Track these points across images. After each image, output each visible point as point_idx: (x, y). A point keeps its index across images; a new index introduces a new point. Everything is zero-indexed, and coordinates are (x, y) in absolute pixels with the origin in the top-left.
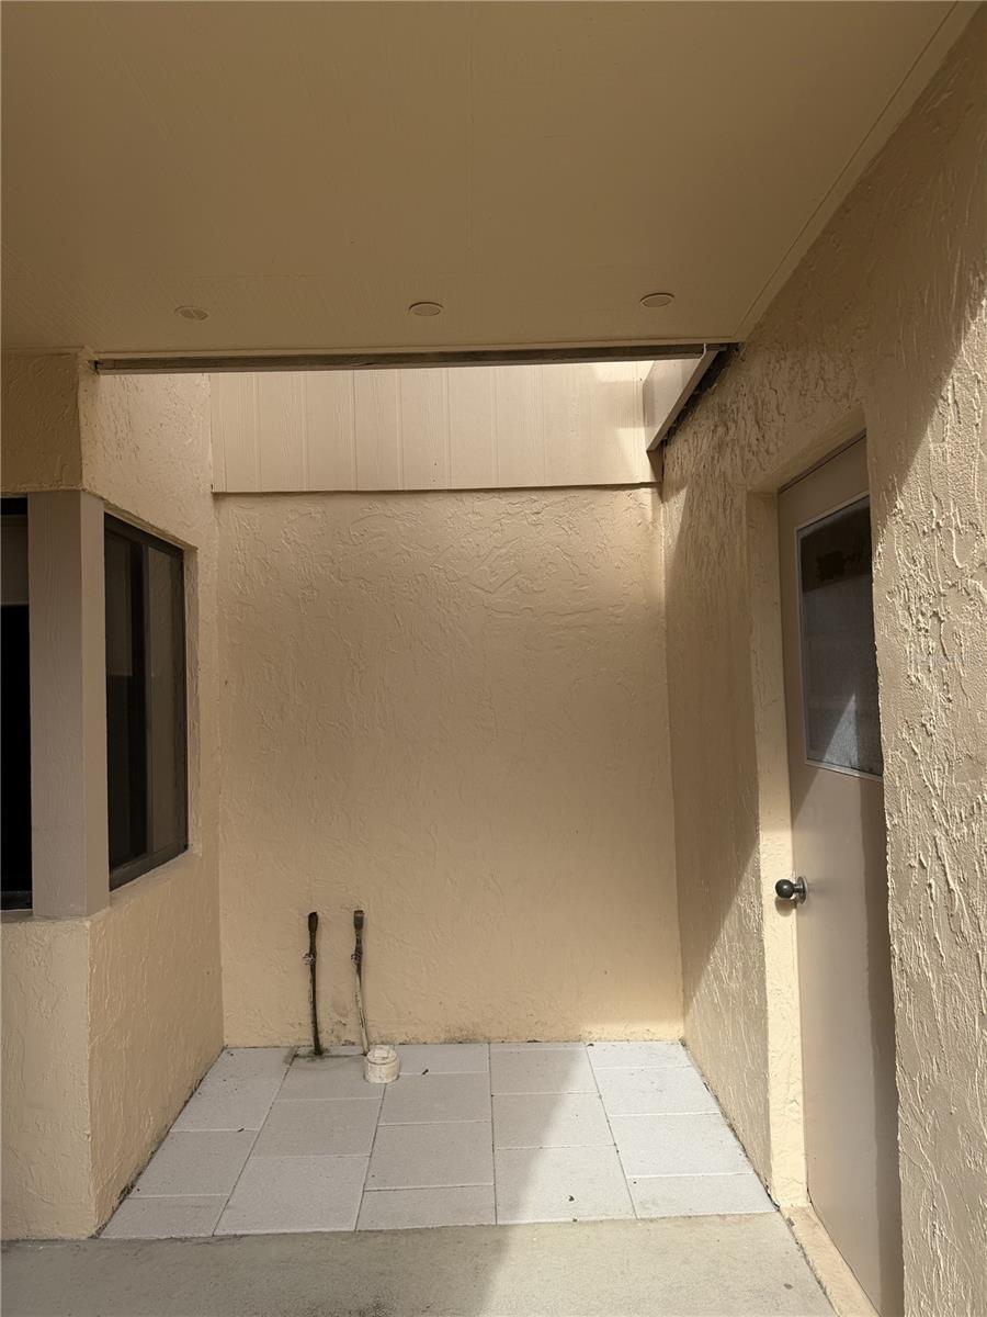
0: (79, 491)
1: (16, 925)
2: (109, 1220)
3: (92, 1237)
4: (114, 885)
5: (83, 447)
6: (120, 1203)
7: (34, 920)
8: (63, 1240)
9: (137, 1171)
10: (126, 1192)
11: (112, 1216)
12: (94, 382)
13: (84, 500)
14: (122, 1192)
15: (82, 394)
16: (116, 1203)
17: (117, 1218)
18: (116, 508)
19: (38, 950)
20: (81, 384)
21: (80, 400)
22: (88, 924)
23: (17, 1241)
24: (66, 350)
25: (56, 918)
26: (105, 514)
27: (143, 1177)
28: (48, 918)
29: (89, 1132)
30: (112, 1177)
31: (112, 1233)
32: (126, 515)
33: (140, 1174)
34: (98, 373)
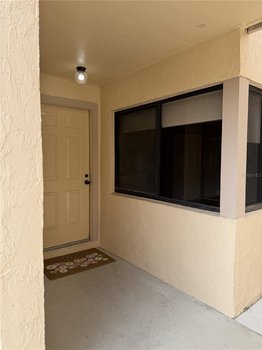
0: (239, 77)
1: (215, 217)
2: (239, 315)
3: (233, 318)
4: (247, 211)
5: (241, 60)
6: (244, 312)
7: (220, 217)
8: (224, 315)
9: (251, 303)
10: (246, 309)
11: (240, 315)
12: (247, 37)
13: (241, 80)
14: (245, 308)
15: (241, 42)
16: (242, 311)
17: (241, 316)
18: (254, 83)
19: (221, 226)
20: (241, 38)
21: (241, 44)
22: (236, 222)
23: (212, 308)
24: (236, 27)
25: (226, 218)
26: (250, 85)
27: (253, 306)
28: (224, 217)
29: (233, 286)
30: (241, 303)
31: (239, 320)
32: (259, 85)
33: (252, 305)
34: (248, 33)
